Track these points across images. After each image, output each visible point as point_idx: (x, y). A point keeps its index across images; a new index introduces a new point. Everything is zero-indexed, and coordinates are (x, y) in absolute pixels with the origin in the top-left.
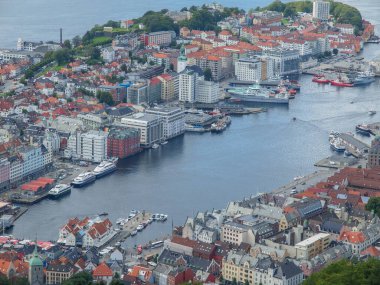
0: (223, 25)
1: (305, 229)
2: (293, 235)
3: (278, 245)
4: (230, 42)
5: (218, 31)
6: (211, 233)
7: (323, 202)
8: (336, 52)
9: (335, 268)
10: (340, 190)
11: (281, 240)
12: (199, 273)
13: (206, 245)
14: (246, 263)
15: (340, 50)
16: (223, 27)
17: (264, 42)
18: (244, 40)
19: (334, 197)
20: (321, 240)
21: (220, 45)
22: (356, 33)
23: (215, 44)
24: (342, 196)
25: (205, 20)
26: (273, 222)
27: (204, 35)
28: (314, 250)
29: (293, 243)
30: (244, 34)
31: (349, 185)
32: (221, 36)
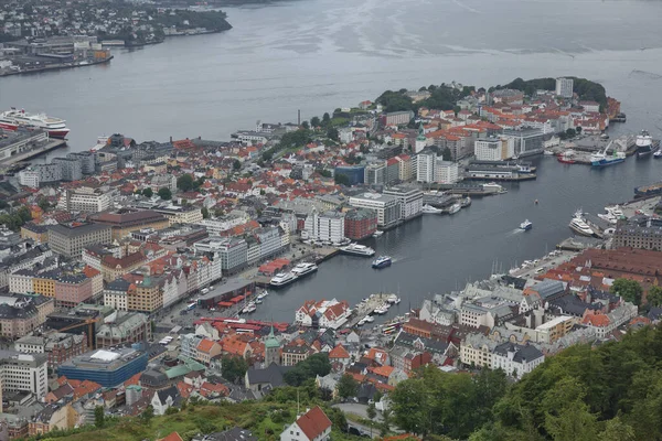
0: (462, 105)
1: (546, 311)
2: (533, 318)
3: (517, 328)
4: (469, 122)
5: (458, 110)
6: (450, 315)
7: (565, 284)
8: (579, 129)
10: (584, 273)
11: (521, 323)
12: (436, 356)
13: (444, 327)
14: (485, 346)
15: (584, 128)
16: (462, 106)
17: (502, 120)
18: (484, 119)
19: (577, 279)
20: (562, 323)
21: (462, 124)
22: (601, 110)
23: (454, 124)
24: (585, 278)
25: (444, 98)
26: (513, 304)
27: (443, 115)
28: (557, 333)
29: (533, 327)
30: (484, 113)
31: (593, 266)
32: (460, 116)
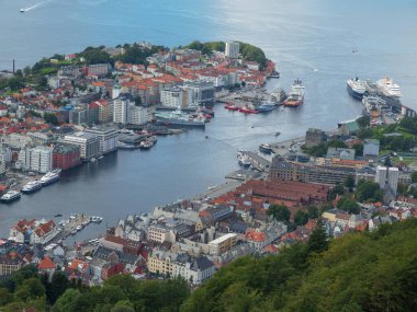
0: (151, 60)
1: (217, 230)
2: (207, 235)
3: (194, 243)
4: (156, 74)
5: (147, 65)
6: (139, 233)
7: (232, 208)
8: (244, 84)
9: (240, 262)
10: (246, 198)
11: (196, 239)
12: (128, 266)
13: (134, 242)
14: (167, 258)
15: (247, 83)
16: (151, 62)
17: (185, 75)
18: (169, 73)
19: (241, 204)
20: (229, 239)
21: (149, 76)
22: (260, 69)
23: (144, 76)
24: (247, 203)
25: (136, 55)
26: (191, 224)
27: (135, 68)
28: (224, 247)
29: (206, 242)
30: (169, 68)
31: (254, 194)
32: (149, 69)
